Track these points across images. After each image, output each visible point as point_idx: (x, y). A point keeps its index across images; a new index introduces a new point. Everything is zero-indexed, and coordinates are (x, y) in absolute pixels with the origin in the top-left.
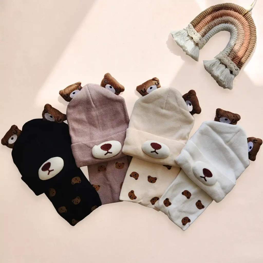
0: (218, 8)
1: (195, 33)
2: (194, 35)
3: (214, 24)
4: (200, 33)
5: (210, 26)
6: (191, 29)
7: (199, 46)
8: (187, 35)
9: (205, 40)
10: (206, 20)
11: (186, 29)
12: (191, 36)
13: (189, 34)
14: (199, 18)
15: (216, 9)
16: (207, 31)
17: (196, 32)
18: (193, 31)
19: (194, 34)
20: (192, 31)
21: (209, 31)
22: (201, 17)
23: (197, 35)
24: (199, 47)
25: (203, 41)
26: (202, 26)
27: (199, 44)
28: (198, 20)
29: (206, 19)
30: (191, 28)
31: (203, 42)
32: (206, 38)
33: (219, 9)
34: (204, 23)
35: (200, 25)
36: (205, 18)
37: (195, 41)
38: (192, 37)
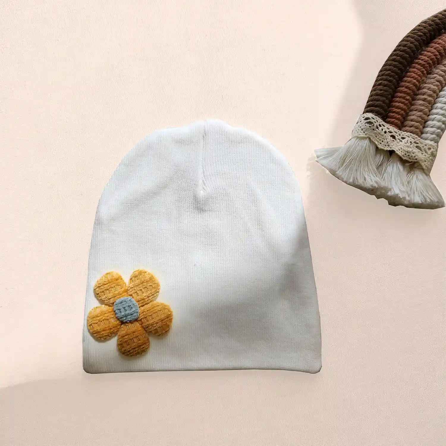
0: (428, 35)
1: (394, 134)
2: (395, 142)
3: (437, 86)
4: (407, 128)
5: (430, 96)
6: (380, 128)
7: (424, 167)
8: (374, 150)
9: (432, 143)
10: (409, 82)
11: (362, 135)
12: (387, 148)
13: (380, 146)
14: (385, 86)
15: (423, 40)
16: (425, 114)
17: (396, 130)
18: (387, 130)
19: (393, 137)
20: (383, 133)
21: (430, 111)
22: (390, 81)
23: (403, 138)
24: (423, 169)
25: (430, 149)
26: (405, 107)
27: (421, 162)
28: (386, 91)
29: (409, 79)
30: (377, 128)
31: (429, 152)
32: (434, 136)
33: (431, 35)
34: (408, 94)
35: (397, 104)
36: (405, 79)
37: (404, 158)
38: (391, 149)
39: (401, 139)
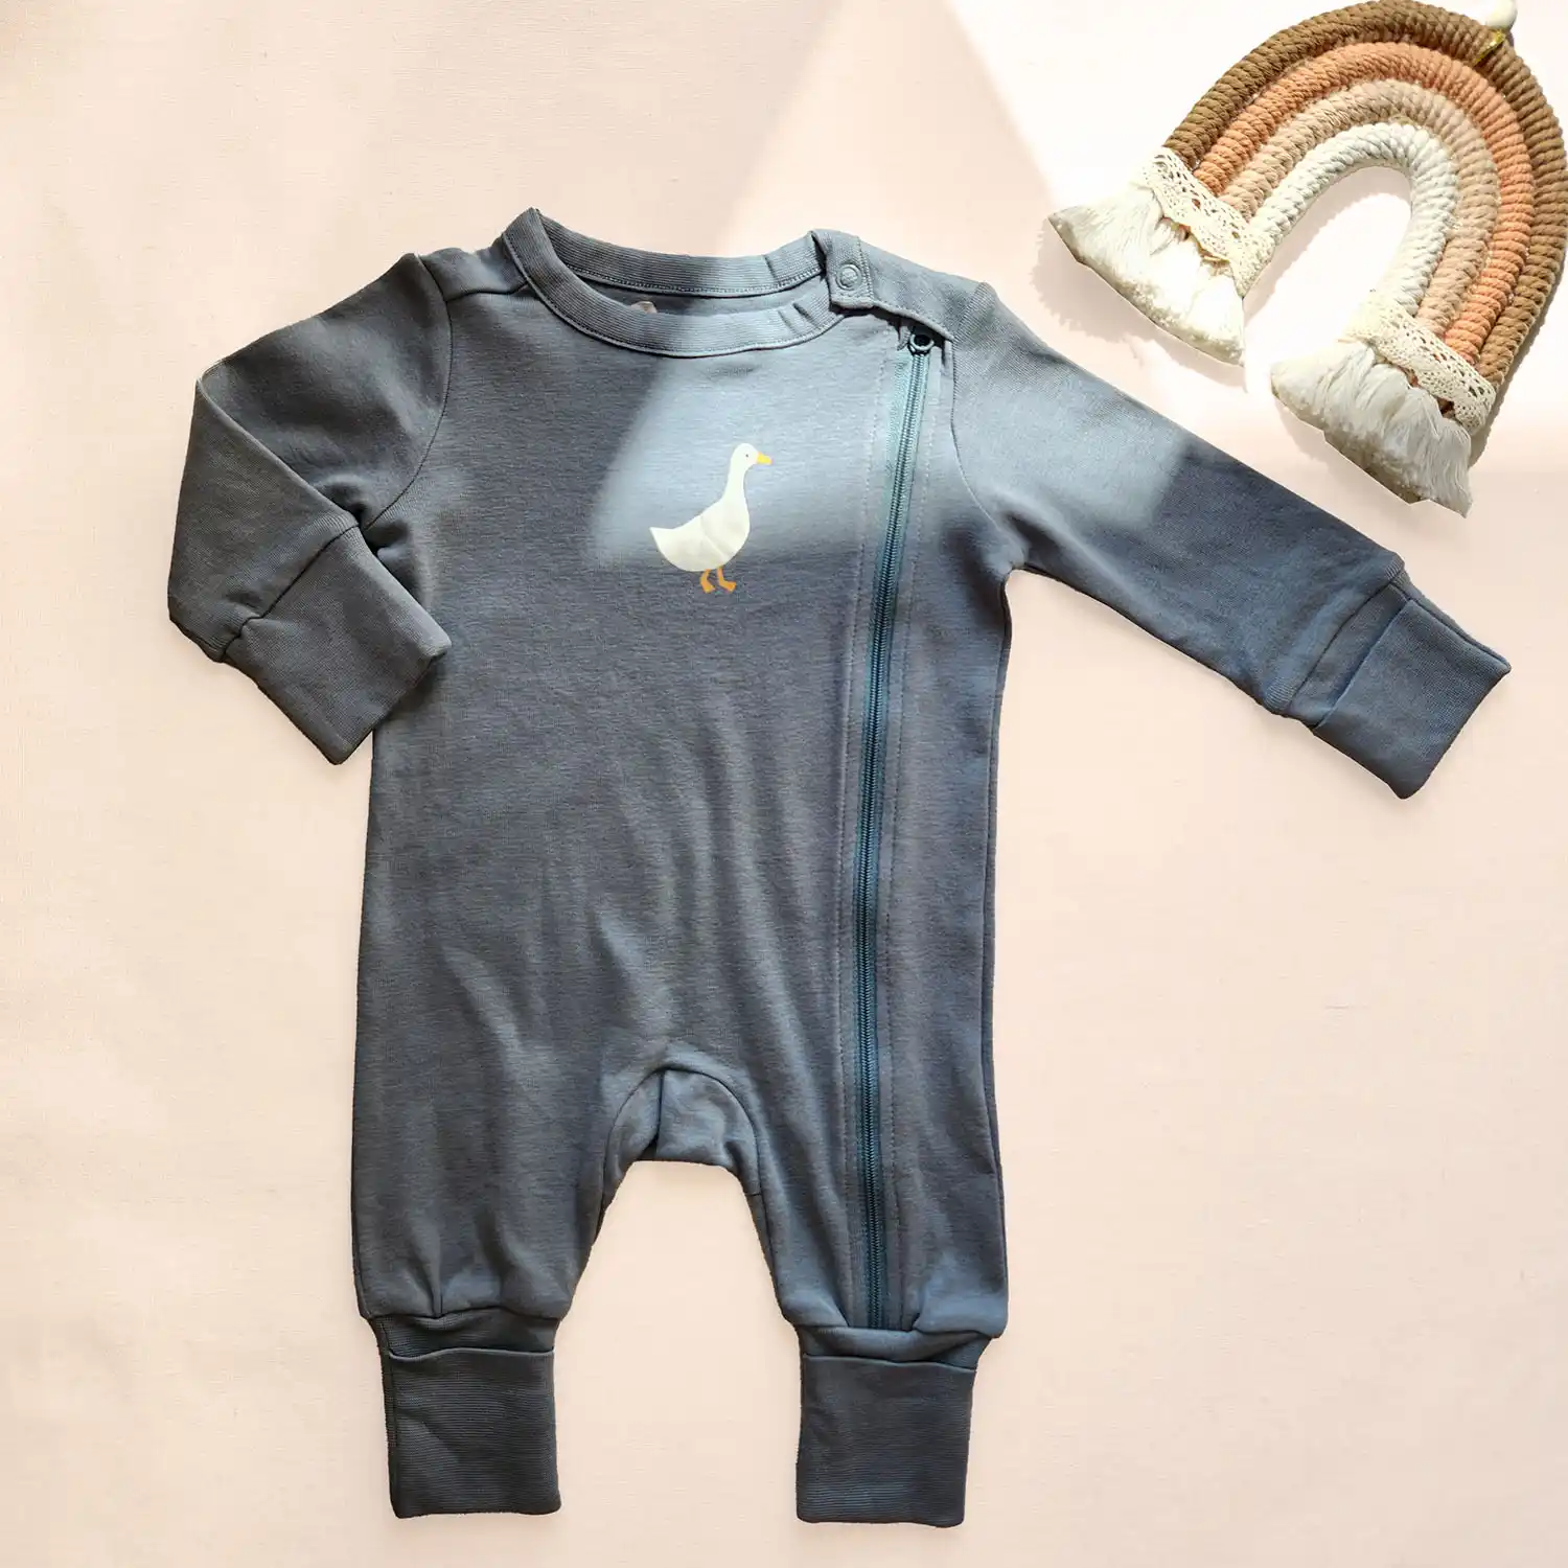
0: (1320, 38)
2: (1197, 214)
3: (1306, 135)
4: (1229, 197)
5: (1287, 149)
7: (1236, 275)
10: (1258, 115)
11: (1141, 182)
12: (1179, 220)
14: (1211, 108)
15: (1308, 46)
16: (1269, 180)
17: (1210, 196)
18: (1189, 188)
19: (1197, 203)
20: (1179, 189)
21: (1280, 178)
22: (1223, 103)
23: (1214, 211)
24: (1234, 278)
25: (1256, 244)
26: (1235, 157)
27: (1231, 262)
28: (1210, 118)
29: (1259, 109)
30: (1172, 177)
31: (1254, 249)
32: (1271, 222)
33: (1326, 40)
34: (1249, 136)
35: (1223, 149)
36: (1252, 107)
37: (1204, 246)
38: (1185, 223)
39: (1210, 213)
